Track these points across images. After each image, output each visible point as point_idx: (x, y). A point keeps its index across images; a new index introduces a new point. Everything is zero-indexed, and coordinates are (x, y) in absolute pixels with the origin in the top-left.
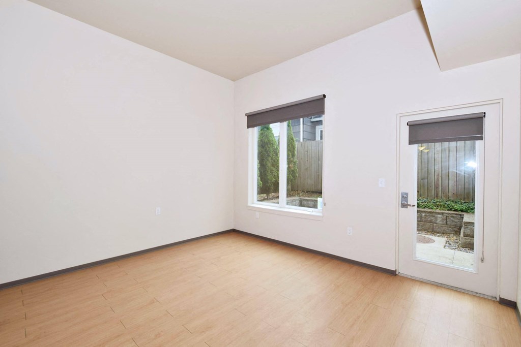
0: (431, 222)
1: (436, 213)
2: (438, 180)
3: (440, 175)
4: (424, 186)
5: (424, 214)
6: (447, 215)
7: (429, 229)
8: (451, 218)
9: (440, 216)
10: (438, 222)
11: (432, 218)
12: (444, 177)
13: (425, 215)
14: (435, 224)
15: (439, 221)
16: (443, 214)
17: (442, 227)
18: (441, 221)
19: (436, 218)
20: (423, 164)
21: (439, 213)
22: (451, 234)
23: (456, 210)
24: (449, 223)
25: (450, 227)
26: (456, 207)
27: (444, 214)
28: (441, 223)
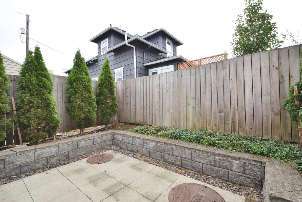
0: (225, 167)
1: (231, 157)
2: (234, 113)
3: (236, 108)
4: (221, 120)
5: (217, 158)
6: (244, 161)
7: (223, 177)
8: (250, 166)
9: (237, 162)
10: (234, 169)
11: (228, 164)
12: (240, 110)
13: (220, 159)
14: (230, 172)
15: (235, 167)
16: (239, 159)
17: (239, 176)
18: (237, 168)
19: (232, 164)
20: (219, 98)
21: (234, 158)
22: (250, 187)
23: (255, 153)
24: (247, 172)
25: (249, 178)
26: (255, 148)
27: (241, 160)
28: (237, 170)
